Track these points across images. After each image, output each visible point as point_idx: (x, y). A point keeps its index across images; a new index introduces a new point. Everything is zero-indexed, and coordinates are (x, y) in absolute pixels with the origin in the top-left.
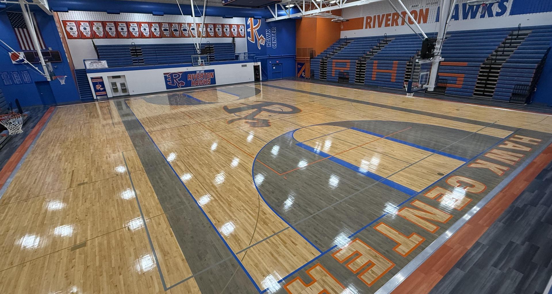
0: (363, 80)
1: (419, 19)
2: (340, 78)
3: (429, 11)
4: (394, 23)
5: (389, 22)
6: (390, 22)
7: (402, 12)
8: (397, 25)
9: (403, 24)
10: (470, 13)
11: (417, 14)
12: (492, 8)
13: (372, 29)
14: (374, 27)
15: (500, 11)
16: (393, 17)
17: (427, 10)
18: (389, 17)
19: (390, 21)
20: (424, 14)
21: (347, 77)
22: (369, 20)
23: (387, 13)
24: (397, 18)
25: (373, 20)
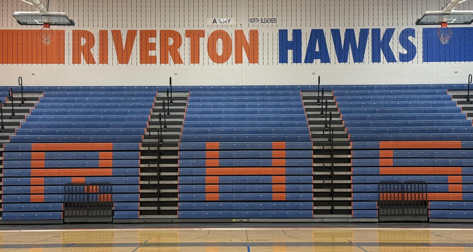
0: (175, 204)
1: (236, 53)
2: (67, 205)
3: (260, 37)
4: (170, 56)
5: (152, 53)
6: (156, 53)
7: (187, 31)
8: (178, 60)
9: (195, 59)
10: (350, 51)
11: (231, 41)
12: (390, 44)
13: (97, 67)
14: (104, 59)
15: (405, 52)
16: (164, 42)
17: (254, 34)
18: (152, 40)
19: (155, 49)
20: (248, 42)
21: (102, 198)
22: (83, 41)
23: (144, 29)
24: (174, 44)
25: (97, 42)
